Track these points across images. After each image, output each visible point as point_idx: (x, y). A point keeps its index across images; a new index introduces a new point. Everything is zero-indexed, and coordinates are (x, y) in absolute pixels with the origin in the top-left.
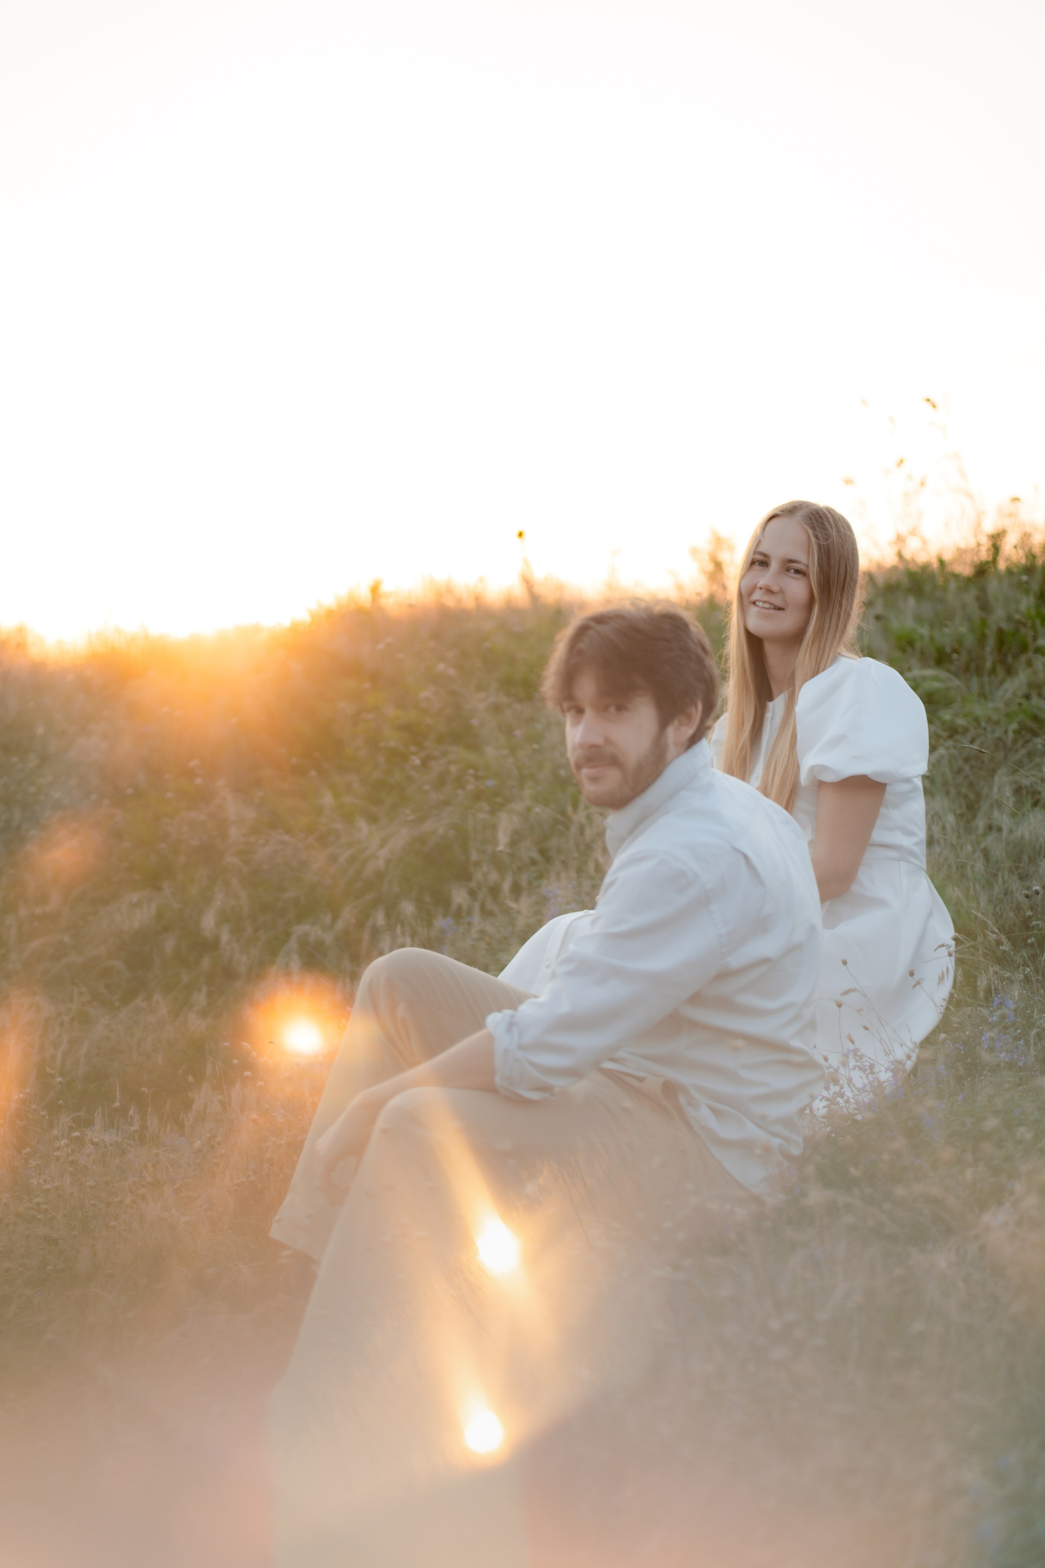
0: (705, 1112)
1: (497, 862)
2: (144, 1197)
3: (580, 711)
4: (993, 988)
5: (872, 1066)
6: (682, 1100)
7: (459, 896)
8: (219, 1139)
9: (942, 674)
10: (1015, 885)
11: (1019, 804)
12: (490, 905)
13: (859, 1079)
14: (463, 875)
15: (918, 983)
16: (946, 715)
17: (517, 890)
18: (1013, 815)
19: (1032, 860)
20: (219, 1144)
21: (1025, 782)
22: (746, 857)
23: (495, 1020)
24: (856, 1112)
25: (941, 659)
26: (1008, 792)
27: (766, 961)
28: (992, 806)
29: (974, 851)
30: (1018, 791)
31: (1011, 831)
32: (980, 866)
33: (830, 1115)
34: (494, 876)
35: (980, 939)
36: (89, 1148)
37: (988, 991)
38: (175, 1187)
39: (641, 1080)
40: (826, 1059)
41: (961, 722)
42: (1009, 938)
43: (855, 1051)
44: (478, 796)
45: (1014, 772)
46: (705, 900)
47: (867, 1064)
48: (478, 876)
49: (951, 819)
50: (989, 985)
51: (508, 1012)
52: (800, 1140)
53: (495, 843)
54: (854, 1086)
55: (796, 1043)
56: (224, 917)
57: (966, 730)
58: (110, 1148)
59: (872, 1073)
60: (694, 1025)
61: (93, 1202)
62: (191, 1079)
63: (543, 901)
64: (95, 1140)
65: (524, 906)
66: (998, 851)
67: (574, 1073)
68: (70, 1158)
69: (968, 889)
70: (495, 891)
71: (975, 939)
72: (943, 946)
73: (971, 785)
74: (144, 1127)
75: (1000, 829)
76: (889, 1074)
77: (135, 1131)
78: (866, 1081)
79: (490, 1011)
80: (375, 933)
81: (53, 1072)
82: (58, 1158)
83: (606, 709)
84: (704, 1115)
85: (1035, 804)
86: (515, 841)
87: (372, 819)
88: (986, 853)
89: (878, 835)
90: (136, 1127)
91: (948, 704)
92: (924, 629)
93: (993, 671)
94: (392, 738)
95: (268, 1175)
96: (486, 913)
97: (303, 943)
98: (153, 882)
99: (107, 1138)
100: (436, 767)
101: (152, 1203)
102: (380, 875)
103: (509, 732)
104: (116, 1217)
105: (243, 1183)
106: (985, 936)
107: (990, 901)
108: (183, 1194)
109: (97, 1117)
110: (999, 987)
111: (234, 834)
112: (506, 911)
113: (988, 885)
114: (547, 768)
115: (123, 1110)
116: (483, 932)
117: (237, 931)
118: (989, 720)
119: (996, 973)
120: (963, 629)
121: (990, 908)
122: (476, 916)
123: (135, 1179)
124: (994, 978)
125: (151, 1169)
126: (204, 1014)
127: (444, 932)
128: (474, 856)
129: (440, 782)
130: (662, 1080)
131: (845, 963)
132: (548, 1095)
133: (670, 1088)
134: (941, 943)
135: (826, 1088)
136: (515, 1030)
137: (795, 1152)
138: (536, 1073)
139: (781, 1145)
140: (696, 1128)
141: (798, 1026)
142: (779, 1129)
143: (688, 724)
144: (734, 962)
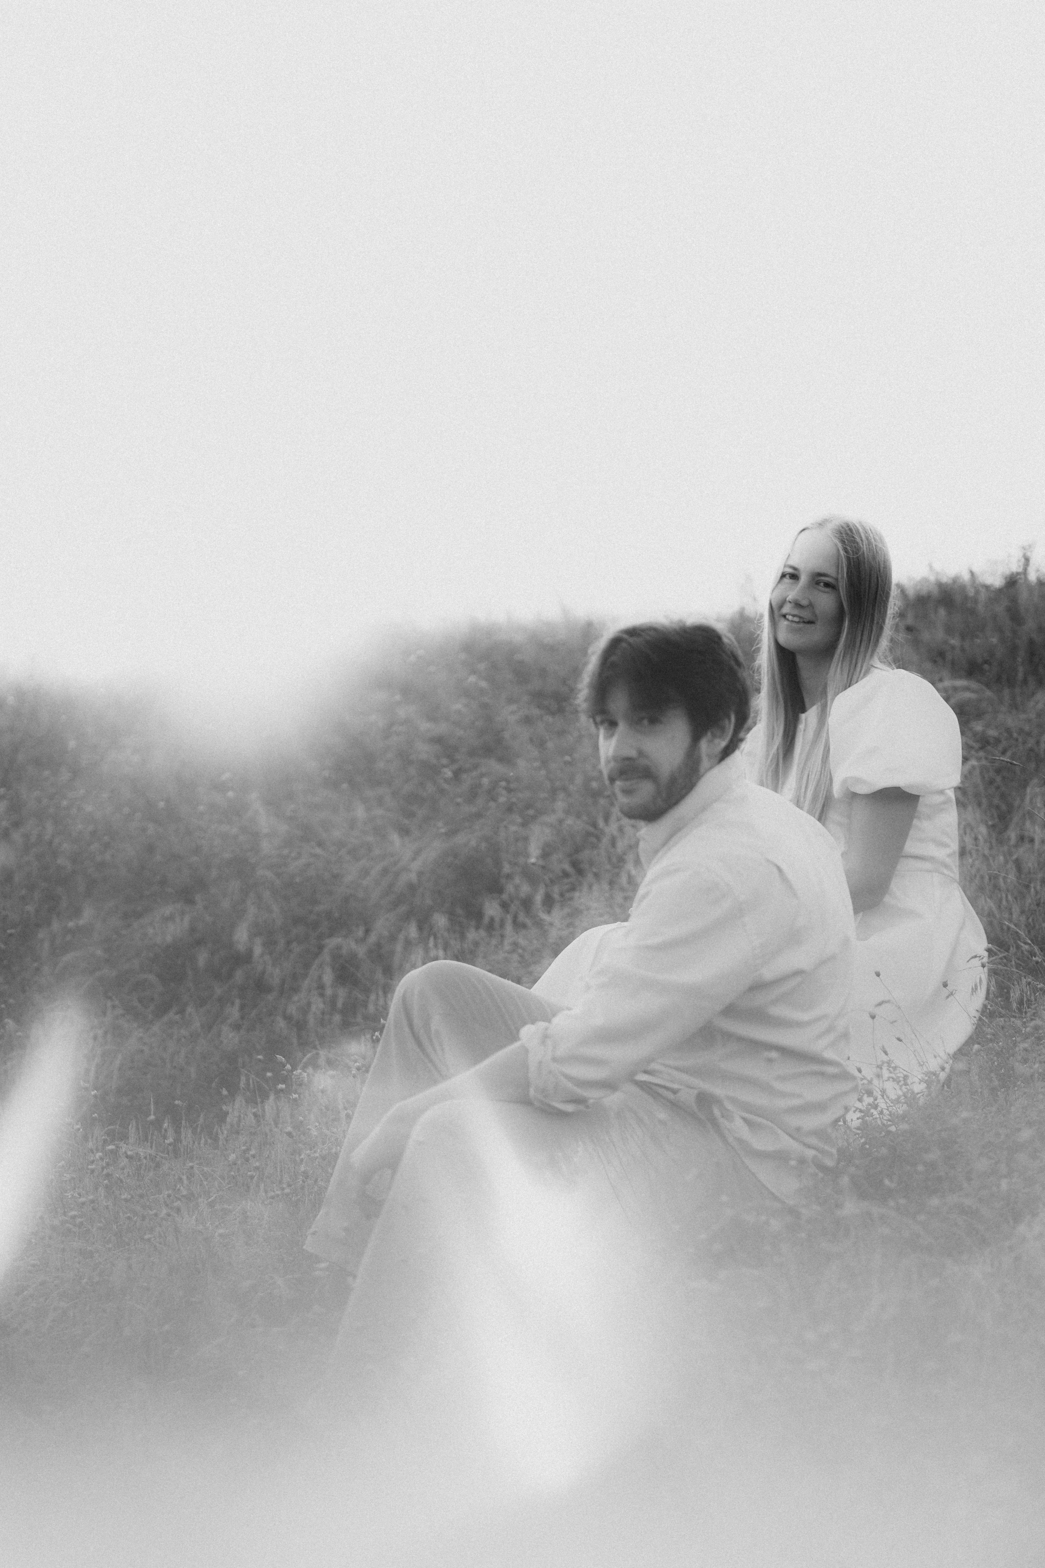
0: (739, 1123)
1: (529, 874)
2: (178, 1210)
3: (613, 724)
4: (1025, 999)
5: (906, 1077)
6: (717, 1112)
7: (491, 909)
8: (253, 1152)
9: (974, 685)
12: (522, 917)
13: (893, 1091)
14: (495, 888)
15: (951, 994)
16: (978, 727)
17: (549, 902)
20: (253, 1156)
22: (779, 869)
23: (528, 1032)
24: (889, 1123)
25: (973, 669)
26: (1040, 803)
27: (799, 973)
28: (1023, 817)
29: (1006, 862)
31: (1042, 842)
32: (1012, 877)
33: (864, 1127)
34: (526, 889)
35: (1013, 950)
36: (124, 1162)
37: (1021, 1002)
38: (209, 1200)
39: (675, 1092)
40: (860, 1071)
41: (992, 733)
42: (1041, 949)
43: (889, 1063)
44: (510, 809)
46: (738, 912)
47: (901, 1075)
48: (510, 888)
49: (983, 830)
50: (1022, 996)
51: (542, 1025)
52: (834, 1151)
53: (527, 855)
54: (888, 1097)
55: (829, 1055)
56: (257, 930)
57: (998, 741)
58: (145, 1161)
59: (906, 1084)
60: (728, 1036)
61: (129, 1215)
62: (225, 1092)
63: (575, 913)
64: (129, 1153)
65: (556, 918)
66: (1030, 862)
67: (609, 1085)
69: (1001, 900)
70: (527, 903)
71: (1007, 950)
72: (976, 957)
73: (1003, 796)
74: (178, 1140)
75: (1032, 841)
76: (923, 1086)
77: (169, 1145)
78: (900, 1093)
79: (525, 1024)
80: (408, 945)
81: (88, 1085)
82: (92, 1173)
83: (639, 720)
84: (738, 1128)
86: (545, 854)
87: (404, 832)
88: (1018, 864)
89: (910, 847)
90: (170, 1140)
91: (979, 715)
92: (955, 642)
93: (1025, 681)
94: (424, 751)
95: (303, 1188)
96: (518, 926)
97: (336, 956)
98: (186, 895)
99: (141, 1151)
100: (468, 779)
101: (187, 1216)
102: (412, 888)
103: (541, 744)
104: (151, 1230)
105: (278, 1196)
106: (1018, 947)
107: (1023, 912)
108: (217, 1207)
109: (132, 1130)
110: (1033, 998)
111: (266, 847)
112: (539, 924)
113: (1021, 896)
114: (579, 780)
115: (158, 1124)
116: (515, 944)
117: (270, 944)
118: (1021, 731)
119: (1029, 983)
120: (994, 640)
121: (1023, 919)
122: (509, 928)
123: (170, 1192)
124: (1027, 990)
125: (185, 1182)
126: (237, 1027)
127: (476, 944)
128: (507, 869)
129: (473, 794)
130: (696, 1092)
131: (878, 974)
132: (581, 1107)
133: (704, 1100)
134: (974, 954)
135: (860, 1100)
136: (549, 1042)
137: (830, 1163)
138: (570, 1085)
139: (815, 1157)
140: (731, 1140)
141: (831, 1037)
142: (813, 1141)
143: (721, 737)
144: (768, 974)
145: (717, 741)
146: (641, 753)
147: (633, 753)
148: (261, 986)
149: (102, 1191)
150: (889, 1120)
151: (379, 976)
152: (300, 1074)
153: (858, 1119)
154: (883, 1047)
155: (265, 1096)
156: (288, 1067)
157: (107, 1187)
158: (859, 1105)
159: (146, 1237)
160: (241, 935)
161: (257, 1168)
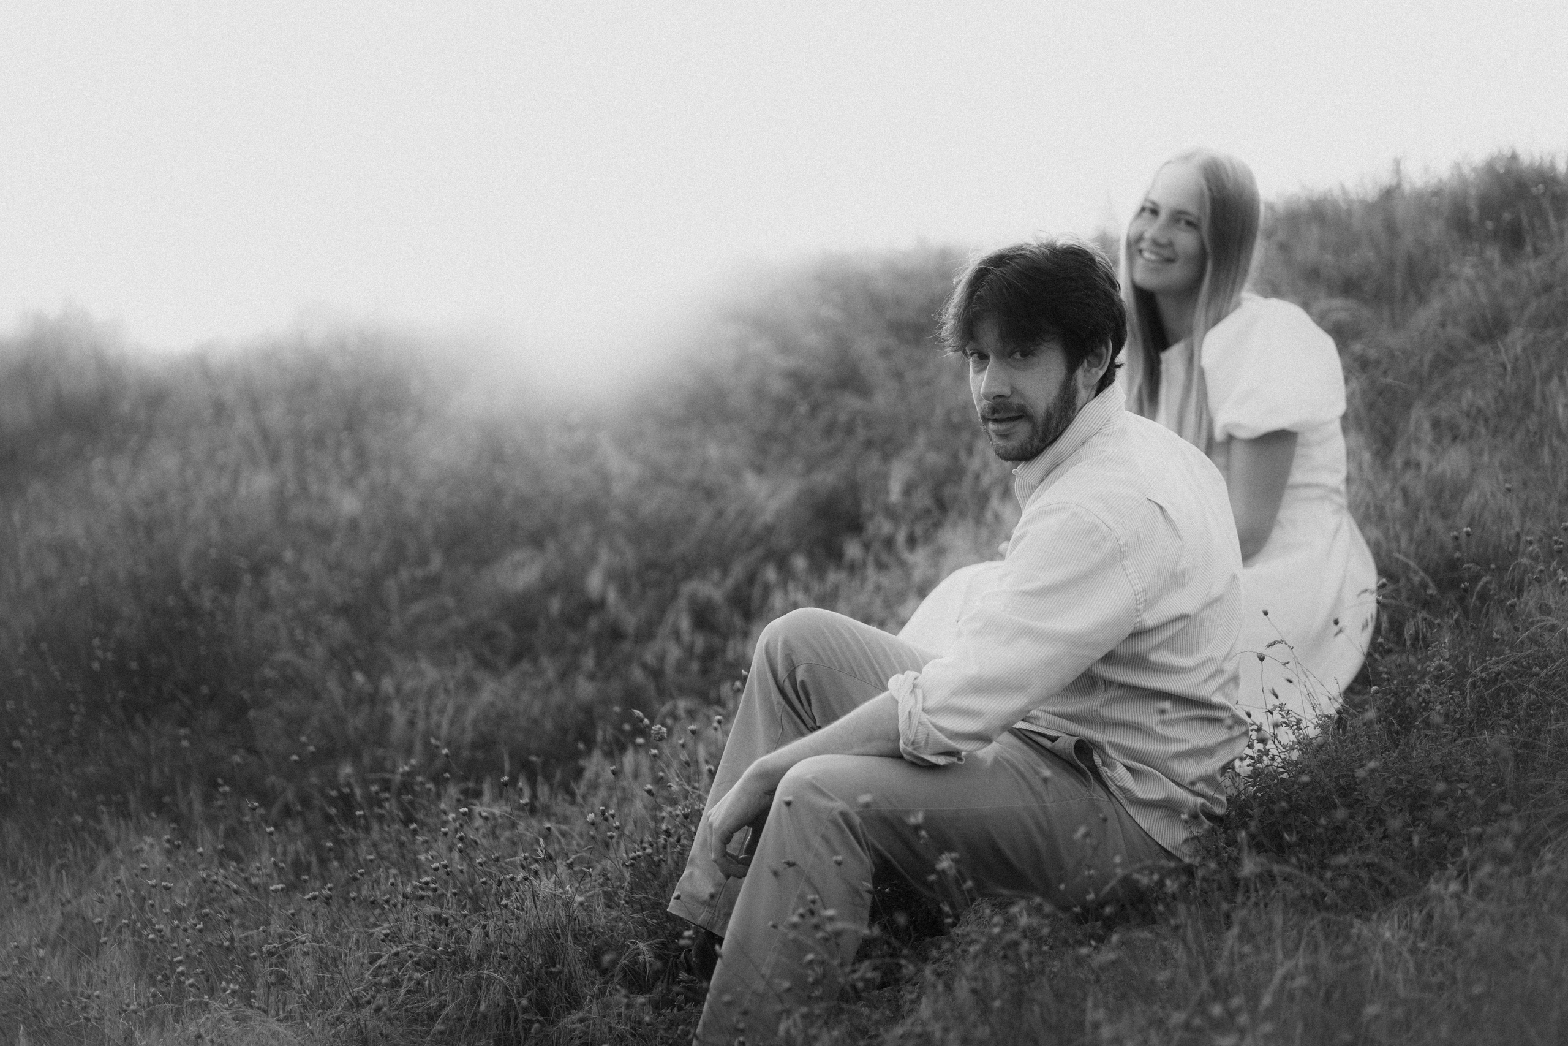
0: (1121, 771)
1: (891, 513)
2: (536, 873)
3: (983, 357)
4: (1421, 637)
5: (1299, 722)
6: (1097, 760)
7: (853, 550)
8: (612, 812)
9: (1350, 303)
10: (1438, 525)
11: (1438, 440)
12: (885, 557)
13: (1287, 736)
14: (856, 526)
15: (1341, 631)
16: (1357, 347)
17: (912, 542)
18: (1432, 450)
19: (1453, 497)
20: (613, 816)
21: (1444, 415)
22: (1161, 507)
23: (897, 684)
24: (1281, 770)
25: (1349, 287)
26: (1427, 426)
27: (1183, 617)
28: (1408, 443)
29: (1393, 488)
30: (1436, 424)
31: (1430, 467)
32: (1399, 505)
33: (1256, 774)
34: (887, 528)
35: (1403, 581)
36: (479, 822)
37: (1415, 638)
38: (568, 862)
39: (1053, 739)
40: (1249, 715)
41: (1373, 354)
42: (1434, 581)
43: (1281, 707)
44: (869, 444)
45: (1431, 404)
46: (1119, 555)
47: (1293, 719)
48: (871, 528)
49: (1367, 456)
50: (1417, 633)
51: (911, 674)
52: (1223, 798)
53: (887, 492)
54: (1280, 743)
55: (1217, 699)
56: (611, 575)
57: (1378, 362)
58: (500, 820)
59: (1299, 729)
60: (1109, 684)
61: (484, 879)
62: (581, 746)
63: (941, 552)
64: (484, 814)
65: (919, 559)
66: (1419, 489)
67: (983, 738)
68: (459, 835)
69: (1388, 529)
70: (889, 543)
71: (1398, 581)
72: (1366, 591)
73: (1386, 421)
74: (534, 796)
75: (1418, 466)
76: (1318, 730)
77: (526, 805)
78: (1293, 738)
79: (894, 673)
80: (767, 590)
81: (438, 743)
82: (445, 834)
83: (1011, 354)
84: (1120, 775)
85: (1455, 438)
86: (909, 490)
87: (760, 470)
88: (1405, 492)
90: (525, 800)
91: (1357, 335)
92: (1329, 258)
93: (1404, 299)
94: (778, 386)
95: (665, 847)
96: (881, 566)
97: (693, 600)
98: (537, 541)
99: (496, 811)
100: (824, 416)
101: (545, 879)
102: (769, 529)
103: (899, 376)
104: (508, 895)
105: (639, 857)
106: (1408, 579)
107: (1411, 540)
108: (577, 868)
109: (486, 787)
110: (1429, 635)
111: (618, 489)
112: (902, 564)
113: (1409, 525)
114: (939, 412)
115: (514, 780)
116: (878, 588)
117: (624, 590)
118: (1404, 352)
119: (1425, 619)
120: (1371, 254)
121: (1413, 548)
122: (871, 571)
123: (527, 854)
124: (1423, 627)
125: (542, 844)
126: (592, 677)
127: (837, 587)
128: (867, 506)
129: (829, 431)
130: (1076, 739)
131: (1266, 613)
132: (954, 760)
133: (1084, 748)
134: (1363, 588)
135: (1250, 746)
136: (919, 692)
137: (1219, 811)
138: (942, 737)
139: (1203, 805)
140: (1113, 788)
141: (1219, 680)
142: (1200, 787)
143: (1099, 365)
144: (1150, 620)
145: (1094, 370)
146: (1014, 391)
147: (1006, 391)
148: (616, 634)
149: (456, 855)
150: (1282, 767)
151: (738, 621)
152: (660, 729)
153: (1248, 766)
154: (1273, 690)
155: (623, 749)
156: (646, 721)
157: (461, 851)
158: (1248, 751)
159: (504, 902)
160: (595, 582)
161: (617, 828)
